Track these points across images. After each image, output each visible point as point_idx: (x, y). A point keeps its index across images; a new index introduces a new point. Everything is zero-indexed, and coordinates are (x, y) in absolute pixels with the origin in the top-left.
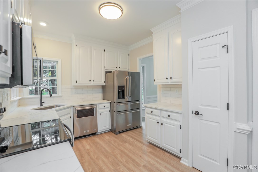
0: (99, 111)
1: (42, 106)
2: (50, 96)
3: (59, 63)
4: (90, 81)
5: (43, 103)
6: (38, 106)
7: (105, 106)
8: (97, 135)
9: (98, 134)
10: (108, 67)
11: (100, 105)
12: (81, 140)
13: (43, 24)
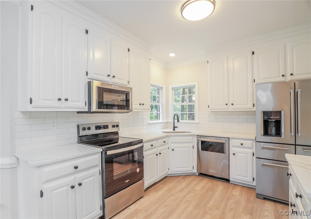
0: (233, 150)
1: (175, 130)
2: (178, 122)
3: (197, 87)
4: (226, 104)
5: (175, 128)
6: (172, 130)
7: (242, 144)
8: (229, 183)
9: (231, 183)
10: (261, 79)
11: (233, 140)
12: (205, 178)
13: (172, 55)
